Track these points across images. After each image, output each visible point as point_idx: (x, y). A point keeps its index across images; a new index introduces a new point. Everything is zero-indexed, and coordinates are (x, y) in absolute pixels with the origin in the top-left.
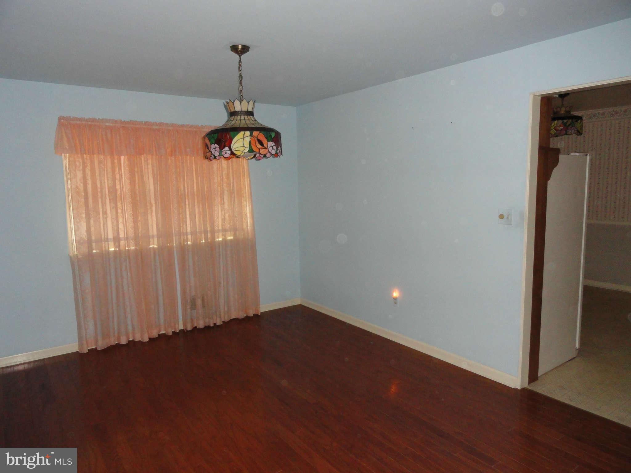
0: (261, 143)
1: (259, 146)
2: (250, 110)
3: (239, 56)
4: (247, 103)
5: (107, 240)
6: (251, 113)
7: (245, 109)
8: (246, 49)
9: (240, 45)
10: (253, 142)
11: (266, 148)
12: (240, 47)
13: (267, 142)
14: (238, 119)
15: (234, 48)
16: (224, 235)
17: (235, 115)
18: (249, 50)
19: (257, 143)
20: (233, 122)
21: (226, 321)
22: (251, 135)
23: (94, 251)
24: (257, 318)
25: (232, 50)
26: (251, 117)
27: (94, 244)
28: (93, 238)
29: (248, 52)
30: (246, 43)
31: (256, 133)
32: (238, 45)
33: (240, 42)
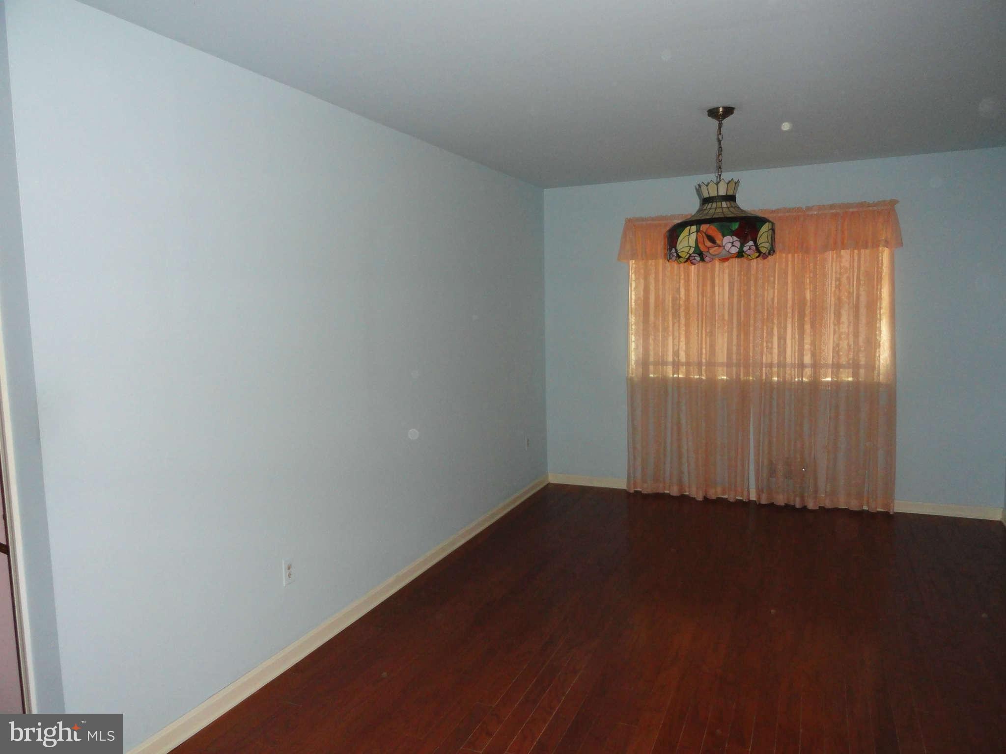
0: (712, 240)
1: (709, 244)
2: (730, 193)
3: (720, 121)
4: (716, 186)
5: (664, 363)
6: (731, 198)
7: (722, 192)
8: (729, 111)
9: (721, 108)
10: (701, 240)
11: (719, 246)
12: (721, 109)
13: (721, 237)
14: (718, 207)
15: (713, 113)
16: (835, 374)
17: (708, 202)
18: (733, 112)
19: (706, 239)
20: (712, 211)
21: (827, 507)
22: (698, 231)
23: (652, 376)
24: (888, 518)
25: (709, 116)
26: (732, 202)
27: (651, 368)
28: (651, 359)
29: (733, 115)
30: (729, 103)
31: (704, 227)
32: (718, 108)
33: (720, 103)
